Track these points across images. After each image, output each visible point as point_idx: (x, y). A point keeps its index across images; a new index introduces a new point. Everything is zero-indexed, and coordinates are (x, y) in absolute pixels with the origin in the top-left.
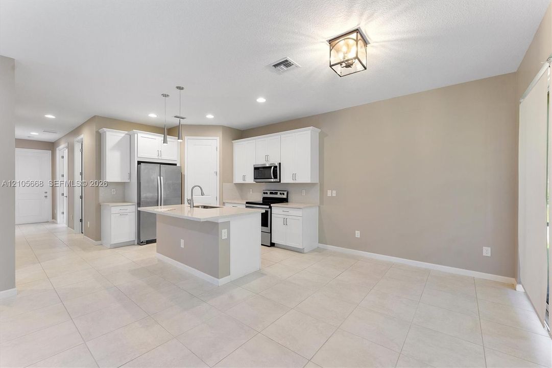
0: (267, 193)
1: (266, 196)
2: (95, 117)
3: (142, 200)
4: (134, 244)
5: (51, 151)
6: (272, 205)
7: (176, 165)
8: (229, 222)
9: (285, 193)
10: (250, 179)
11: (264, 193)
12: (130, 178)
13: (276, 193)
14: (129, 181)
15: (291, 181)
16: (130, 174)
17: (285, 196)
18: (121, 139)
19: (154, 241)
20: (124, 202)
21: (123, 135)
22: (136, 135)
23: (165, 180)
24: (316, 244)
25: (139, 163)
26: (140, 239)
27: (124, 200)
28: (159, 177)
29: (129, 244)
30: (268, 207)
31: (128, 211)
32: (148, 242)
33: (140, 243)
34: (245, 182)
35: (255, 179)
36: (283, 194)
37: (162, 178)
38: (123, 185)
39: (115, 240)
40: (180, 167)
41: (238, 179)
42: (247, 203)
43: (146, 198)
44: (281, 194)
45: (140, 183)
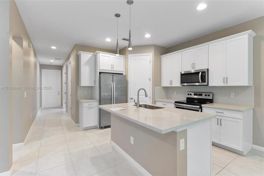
0: (191, 94)
1: (190, 96)
2: (75, 45)
3: (102, 97)
4: (97, 128)
5: (61, 71)
6: (202, 105)
7: (122, 74)
8: (186, 130)
9: (211, 95)
10: (177, 83)
11: (188, 94)
12: (95, 83)
13: (201, 95)
14: (94, 85)
15: (221, 84)
16: (95, 81)
17: (210, 98)
18: (90, 58)
19: (109, 127)
20: (92, 99)
21: (91, 55)
22: (98, 55)
23: (117, 84)
24: (251, 145)
25: (100, 73)
26: (101, 125)
27: (92, 98)
28: (112, 83)
29: (94, 128)
30: (199, 107)
31: (93, 106)
32: (106, 127)
33: (101, 128)
34: (172, 86)
35: (181, 83)
36: (209, 95)
37: (114, 83)
38: (91, 88)
39: (86, 125)
40: (125, 76)
41: (165, 83)
42: (176, 102)
43: (104, 96)
44: (206, 95)
45: (101, 87)
